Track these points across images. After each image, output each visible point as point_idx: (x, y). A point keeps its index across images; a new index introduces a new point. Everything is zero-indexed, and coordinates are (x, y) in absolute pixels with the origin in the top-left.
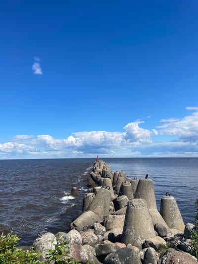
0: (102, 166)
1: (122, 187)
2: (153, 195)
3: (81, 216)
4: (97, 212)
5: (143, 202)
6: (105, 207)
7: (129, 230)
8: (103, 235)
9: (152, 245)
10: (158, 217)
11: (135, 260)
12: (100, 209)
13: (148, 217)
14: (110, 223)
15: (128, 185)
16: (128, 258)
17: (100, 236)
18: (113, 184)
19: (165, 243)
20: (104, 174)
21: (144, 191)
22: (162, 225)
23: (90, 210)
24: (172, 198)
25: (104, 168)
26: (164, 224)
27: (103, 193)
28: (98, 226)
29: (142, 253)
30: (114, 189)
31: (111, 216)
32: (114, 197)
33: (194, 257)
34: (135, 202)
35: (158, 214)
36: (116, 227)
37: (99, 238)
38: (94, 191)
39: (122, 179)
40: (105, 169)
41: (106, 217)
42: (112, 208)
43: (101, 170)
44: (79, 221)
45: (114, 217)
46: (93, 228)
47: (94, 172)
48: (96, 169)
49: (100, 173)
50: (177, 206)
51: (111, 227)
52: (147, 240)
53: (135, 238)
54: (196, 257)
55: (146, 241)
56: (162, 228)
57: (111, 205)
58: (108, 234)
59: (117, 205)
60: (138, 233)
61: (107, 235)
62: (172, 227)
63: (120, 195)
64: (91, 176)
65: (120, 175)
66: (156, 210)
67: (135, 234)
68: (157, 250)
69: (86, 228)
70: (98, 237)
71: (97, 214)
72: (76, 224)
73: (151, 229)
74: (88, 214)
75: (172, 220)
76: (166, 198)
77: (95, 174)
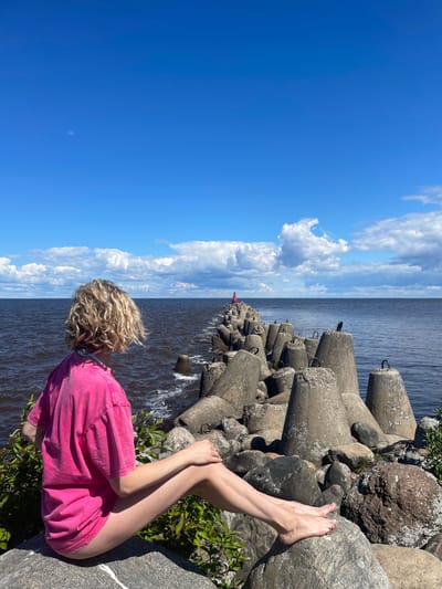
0: (244, 313)
1: (286, 351)
2: (353, 365)
3: (197, 405)
4: (230, 398)
5: (328, 374)
6: (246, 389)
7: (295, 429)
8: (241, 441)
9: (343, 458)
10: (360, 410)
11: (305, 478)
12: (236, 392)
13: (337, 403)
14: (257, 419)
15: (299, 347)
16: (290, 475)
17: (234, 442)
18: (267, 348)
19: (371, 455)
20: (246, 329)
21: (332, 357)
22: (368, 426)
23: (214, 394)
24: (394, 373)
25: (248, 316)
26: (374, 425)
27: (243, 361)
28: (231, 424)
29: (322, 473)
30: (269, 358)
31: (258, 406)
32: (267, 373)
33: (430, 475)
34: (311, 373)
35: (362, 405)
36: (270, 428)
37: (232, 447)
38: (226, 360)
39: (285, 337)
40: (251, 320)
41: (249, 407)
42: (263, 394)
43: (241, 321)
44: (193, 414)
45: (265, 408)
46: (221, 428)
47: (225, 324)
48: (230, 318)
49: (239, 328)
50: (403, 389)
51: (258, 426)
52: (334, 449)
53: (307, 445)
54: (435, 475)
55: (330, 451)
56: (369, 431)
57: (261, 388)
58: (250, 440)
59: (273, 386)
60: (315, 435)
61: (248, 440)
62: (391, 431)
63: (281, 366)
64: (220, 332)
65: (282, 329)
66: (356, 396)
67: (309, 438)
68: (353, 469)
69: (205, 428)
70: (231, 443)
71: (231, 402)
72: (186, 421)
73: (344, 430)
74: (211, 403)
75: (391, 418)
76: (381, 372)
77: (227, 330)
